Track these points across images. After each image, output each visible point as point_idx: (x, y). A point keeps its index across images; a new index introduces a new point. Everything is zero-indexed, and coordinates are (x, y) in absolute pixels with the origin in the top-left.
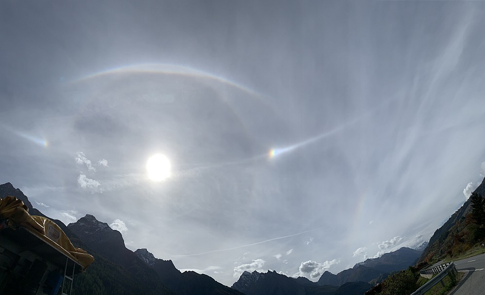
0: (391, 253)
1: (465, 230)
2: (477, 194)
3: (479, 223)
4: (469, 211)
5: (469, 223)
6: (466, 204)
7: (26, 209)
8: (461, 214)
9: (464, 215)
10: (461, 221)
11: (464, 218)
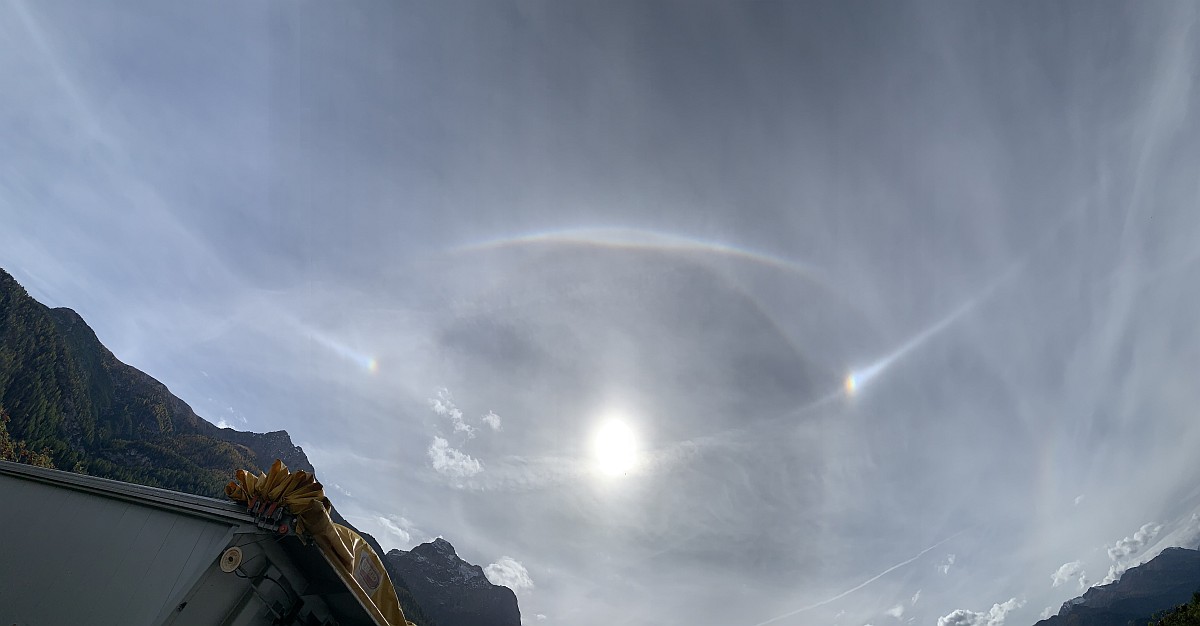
0: (1142, 566)
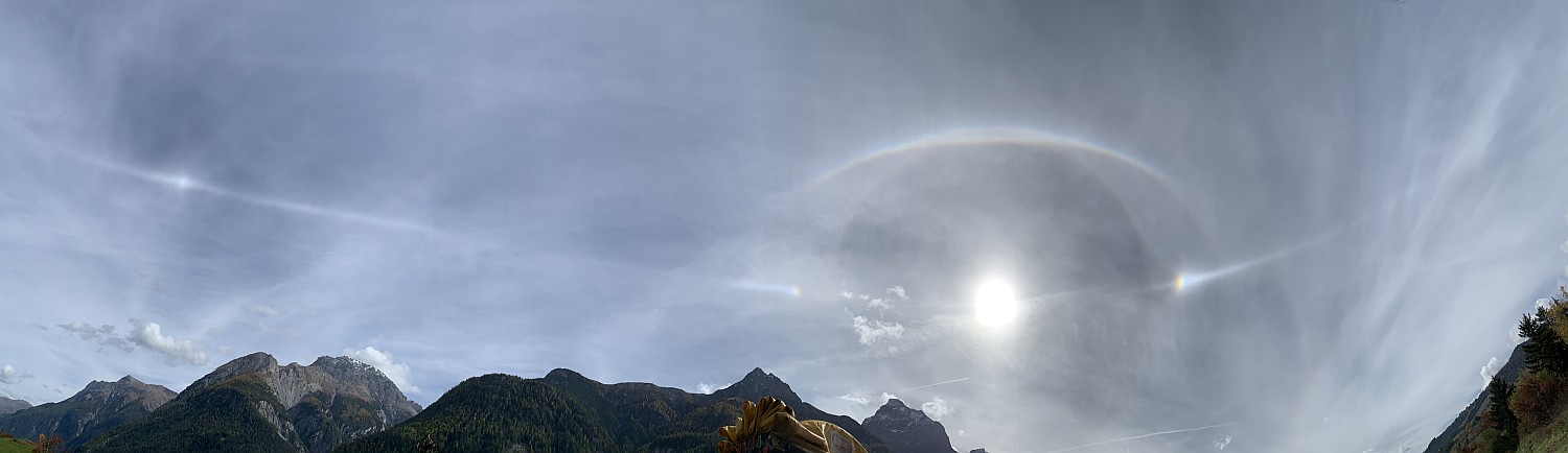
1: (1479, 440)
2: (1499, 380)
3: (1500, 428)
4: (1487, 408)
5: (1485, 427)
6: (1483, 395)
7: (791, 414)
8: (1475, 411)
9: (1479, 414)
10: (1474, 424)
11: (1478, 418)
